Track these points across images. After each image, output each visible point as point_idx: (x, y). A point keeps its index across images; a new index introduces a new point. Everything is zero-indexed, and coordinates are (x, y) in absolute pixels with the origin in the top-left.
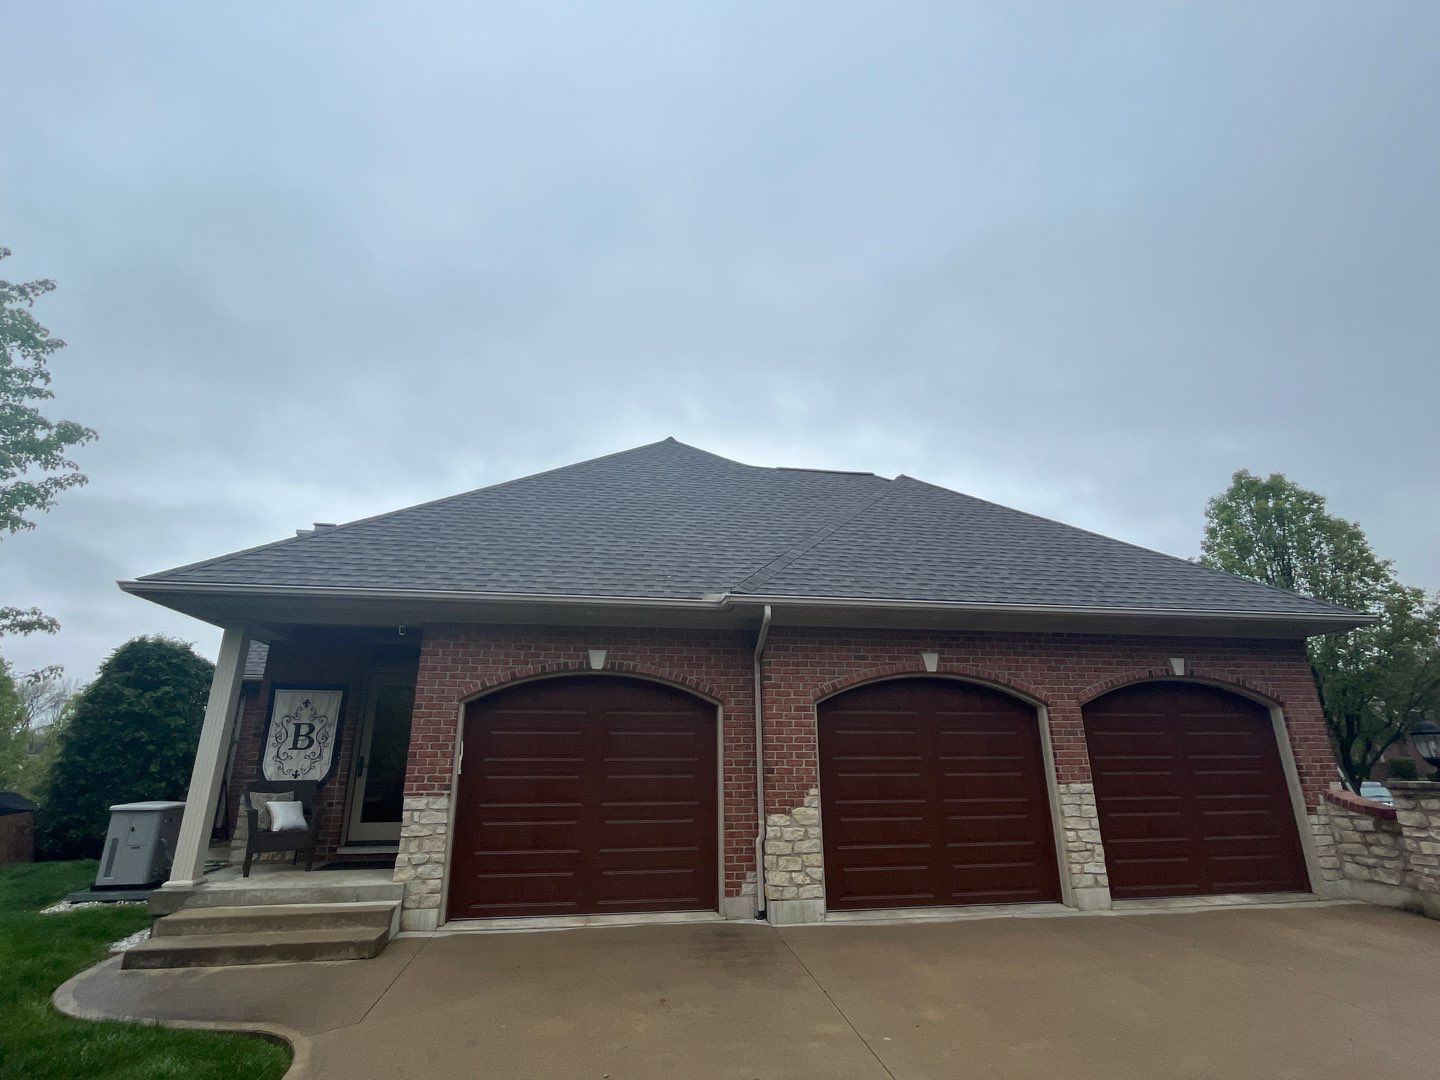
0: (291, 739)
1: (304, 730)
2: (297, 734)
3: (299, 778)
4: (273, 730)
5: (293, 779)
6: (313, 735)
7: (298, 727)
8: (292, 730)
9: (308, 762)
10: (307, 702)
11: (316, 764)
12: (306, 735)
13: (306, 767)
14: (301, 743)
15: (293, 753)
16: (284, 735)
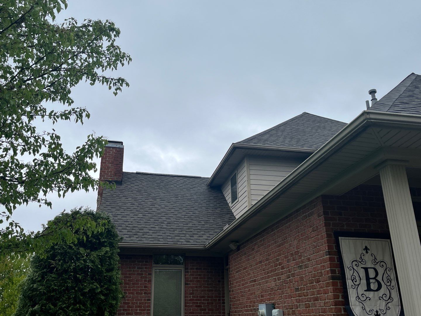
10: (366, 249)
11: (389, 305)
12: (374, 278)
13: (383, 307)
14: (373, 286)
15: (371, 294)
16: (358, 278)
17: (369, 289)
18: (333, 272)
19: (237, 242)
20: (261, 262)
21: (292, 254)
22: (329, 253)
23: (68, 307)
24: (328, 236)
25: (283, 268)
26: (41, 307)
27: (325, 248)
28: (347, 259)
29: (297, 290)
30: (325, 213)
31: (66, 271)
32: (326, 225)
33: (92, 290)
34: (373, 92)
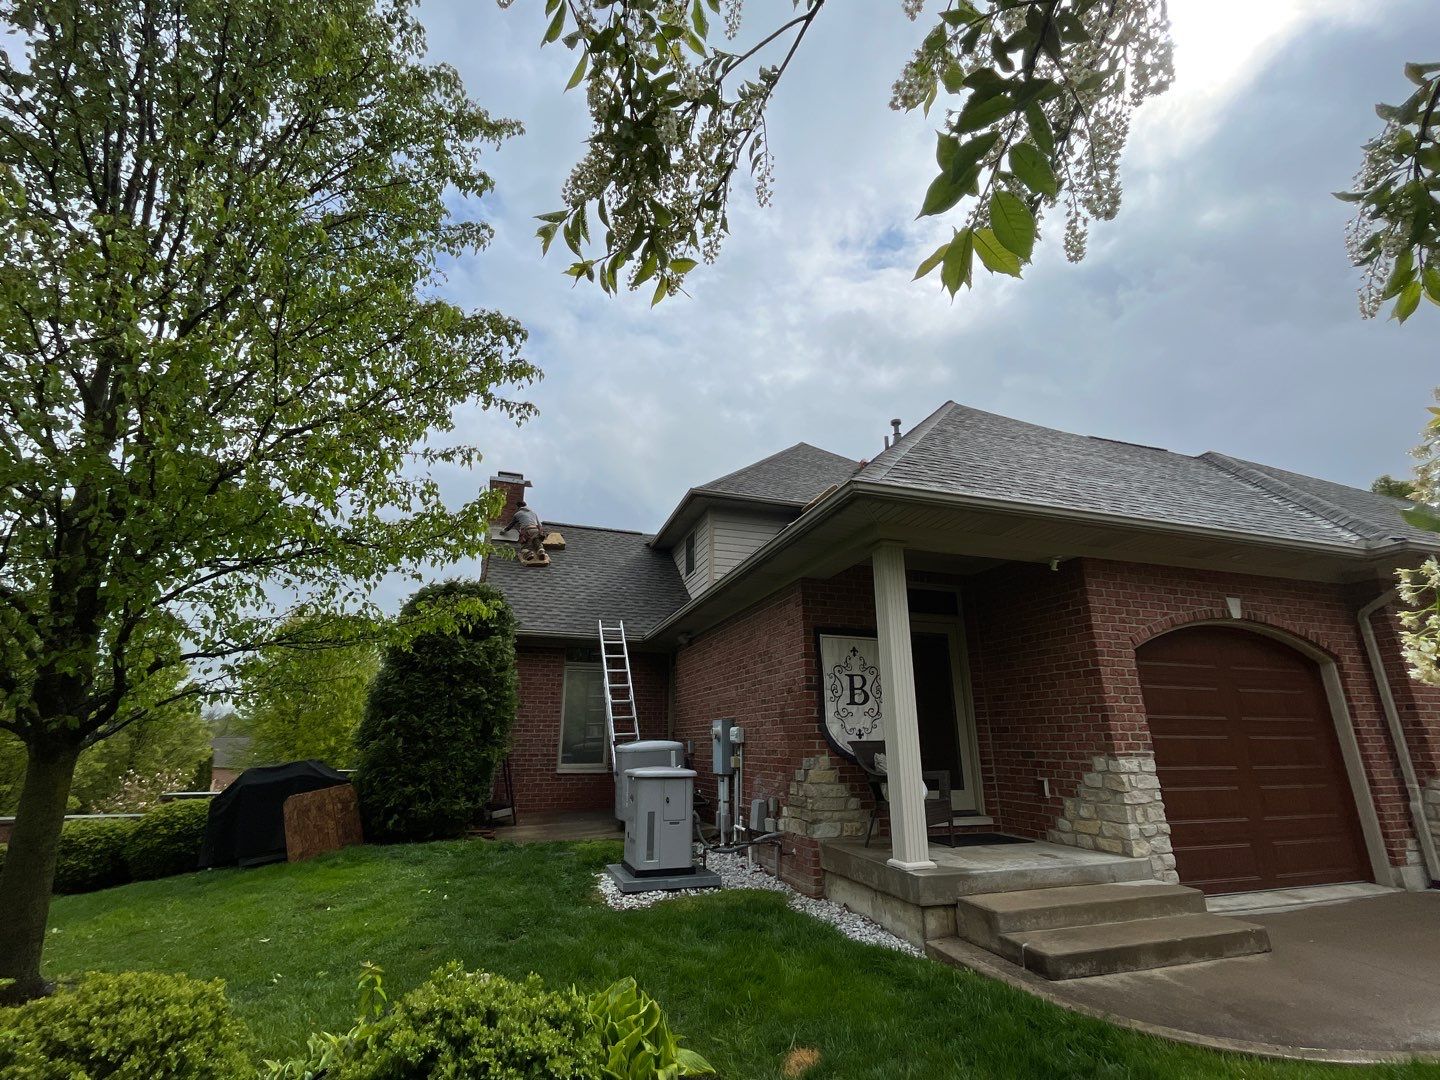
0: (847, 692)
1: (858, 683)
2: (852, 689)
3: (864, 739)
4: (828, 682)
5: (857, 739)
6: (867, 688)
7: (851, 677)
8: (846, 682)
9: (870, 720)
10: (854, 650)
11: (877, 722)
12: (861, 688)
13: (868, 725)
14: (858, 698)
15: (853, 709)
16: (839, 688)
17: (852, 702)
18: (809, 679)
19: (688, 633)
20: (719, 663)
21: (760, 655)
22: (806, 655)
23: (439, 720)
24: (806, 632)
25: (747, 672)
26: (400, 719)
27: (800, 649)
28: (828, 663)
29: (764, 702)
30: (805, 602)
31: (436, 669)
32: (805, 617)
33: (476, 697)
34: (896, 423)
